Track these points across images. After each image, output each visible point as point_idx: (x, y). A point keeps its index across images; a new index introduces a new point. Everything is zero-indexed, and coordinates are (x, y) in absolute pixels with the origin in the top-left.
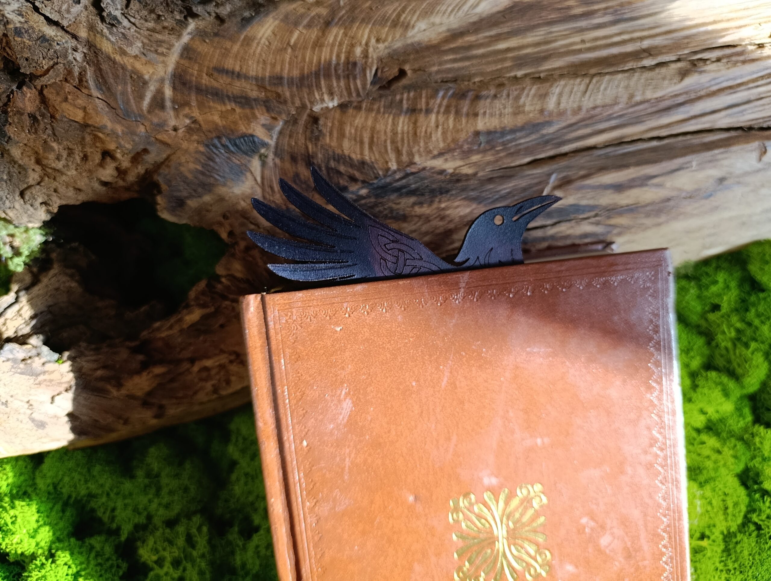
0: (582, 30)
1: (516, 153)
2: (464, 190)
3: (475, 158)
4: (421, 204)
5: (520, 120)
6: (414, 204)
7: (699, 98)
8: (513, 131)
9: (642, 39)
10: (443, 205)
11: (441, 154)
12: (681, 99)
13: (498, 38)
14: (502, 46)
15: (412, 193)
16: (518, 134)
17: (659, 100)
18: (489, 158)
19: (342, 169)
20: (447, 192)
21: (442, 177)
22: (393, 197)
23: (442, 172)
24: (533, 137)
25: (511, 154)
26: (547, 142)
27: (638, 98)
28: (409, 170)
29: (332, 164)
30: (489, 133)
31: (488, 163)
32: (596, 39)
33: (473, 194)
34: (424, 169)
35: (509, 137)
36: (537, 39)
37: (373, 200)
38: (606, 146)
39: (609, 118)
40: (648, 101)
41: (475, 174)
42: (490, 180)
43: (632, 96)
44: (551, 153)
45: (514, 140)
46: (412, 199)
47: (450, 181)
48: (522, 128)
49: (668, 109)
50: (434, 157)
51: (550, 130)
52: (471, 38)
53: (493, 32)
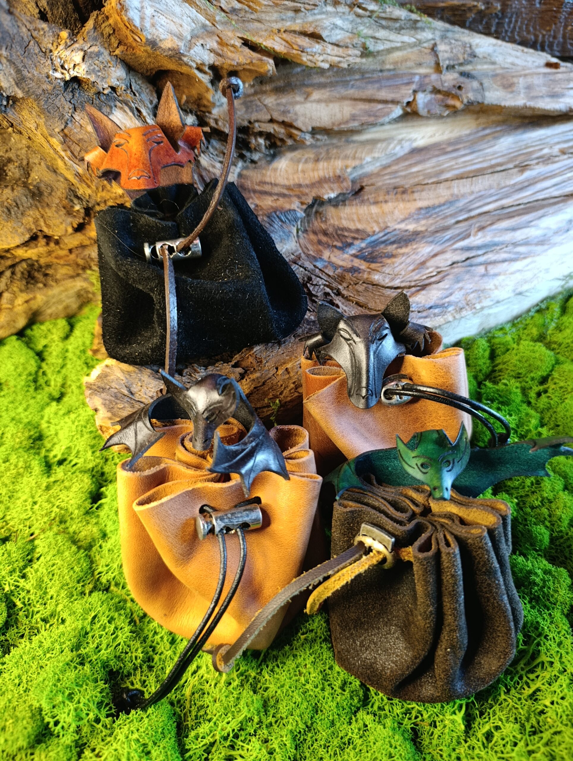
0: (456, 158)
1: (446, 217)
2: (423, 237)
3: (423, 222)
4: (401, 247)
5: (442, 200)
6: (397, 248)
7: (536, 182)
8: (440, 206)
9: (490, 160)
10: (414, 247)
11: (403, 221)
12: (526, 184)
13: (411, 166)
14: (415, 169)
15: (393, 243)
16: (443, 208)
17: (514, 185)
18: (431, 221)
19: (346, 234)
20: (414, 240)
21: (407, 233)
22: (382, 246)
23: (406, 231)
24: (452, 208)
25: (443, 219)
26: (461, 211)
27: (503, 185)
28: (387, 231)
29: (339, 232)
30: (426, 208)
31: (432, 224)
32: (465, 162)
33: (430, 239)
34: (395, 230)
35: (437, 210)
36: (432, 165)
37: (370, 249)
38: (496, 210)
39: (491, 196)
40: (509, 186)
41: (426, 230)
42: (437, 232)
43: (499, 184)
44: (465, 216)
45: (441, 211)
46: (395, 246)
47: (413, 235)
48: (444, 204)
49: (521, 189)
50: (399, 223)
51: (461, 204)
52: (394, 168)
53: (407, 163)
